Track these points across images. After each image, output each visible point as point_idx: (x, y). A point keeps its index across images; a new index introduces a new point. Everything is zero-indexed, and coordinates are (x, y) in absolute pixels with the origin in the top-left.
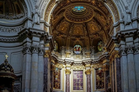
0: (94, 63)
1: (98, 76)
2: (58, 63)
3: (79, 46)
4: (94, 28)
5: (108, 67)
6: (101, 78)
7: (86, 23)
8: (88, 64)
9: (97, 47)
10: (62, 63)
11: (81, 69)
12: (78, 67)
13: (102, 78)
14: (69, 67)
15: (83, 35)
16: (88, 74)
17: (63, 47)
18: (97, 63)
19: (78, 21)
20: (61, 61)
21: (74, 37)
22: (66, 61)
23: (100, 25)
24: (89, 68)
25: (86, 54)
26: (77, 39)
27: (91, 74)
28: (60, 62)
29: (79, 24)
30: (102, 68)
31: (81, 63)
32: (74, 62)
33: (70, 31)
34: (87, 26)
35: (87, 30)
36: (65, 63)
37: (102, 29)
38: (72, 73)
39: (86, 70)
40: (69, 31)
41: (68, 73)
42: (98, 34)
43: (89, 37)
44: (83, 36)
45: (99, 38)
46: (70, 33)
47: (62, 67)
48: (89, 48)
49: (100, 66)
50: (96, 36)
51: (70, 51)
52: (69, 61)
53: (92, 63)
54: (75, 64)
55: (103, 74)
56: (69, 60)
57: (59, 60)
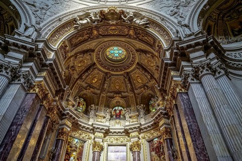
0: (145, 130)
1: (153, 153)
2: (80, 130)
3: (120, 108)
4: (140, 78)
5: (169, 132)
6: (160, 157)
7: (128, 73)
8: (135, 133)
9: (149, 107)
10: (88, 130)
11: (122, 142)
12: (117, 139)
13: (163, 156)
14: (99, 138)
15: (125, 90)
16: (136, 149)
17: (93, 105)
18: (149, 130)
19: (117, 71)
20: (87, 126)
21: (112, 94)
22: (94, 127)
23: (149, 73)
24: (137, 139)
25: (130, 117)
26: (116, 97)
27: (142, 151)
28: (84, 129)
29: (118, 75)
30: (159, 138)
31: (123, 132)
32: (111, 131)
33: (106, 85)
34: (129, 77)
35: (130, 83)
36: (93, 130)
37: (152, 77)
38: (105, 150)
39: (131, 143)
40: (103, 85)
41: (97, 149)
42: (147, 87)
43: (134, 92)
44: (125, 92)
45: (150, 94)
46: (105, 87)
47: (87, 137)
48: (135, 108)
49: (155, 135)
50: (145, 89)
51: (104, 113)
52: (101, 127)
53: (142, 131)
54: (111, 134)
55: (163, 149)
56: (100, 125)
57: (83, 125)
